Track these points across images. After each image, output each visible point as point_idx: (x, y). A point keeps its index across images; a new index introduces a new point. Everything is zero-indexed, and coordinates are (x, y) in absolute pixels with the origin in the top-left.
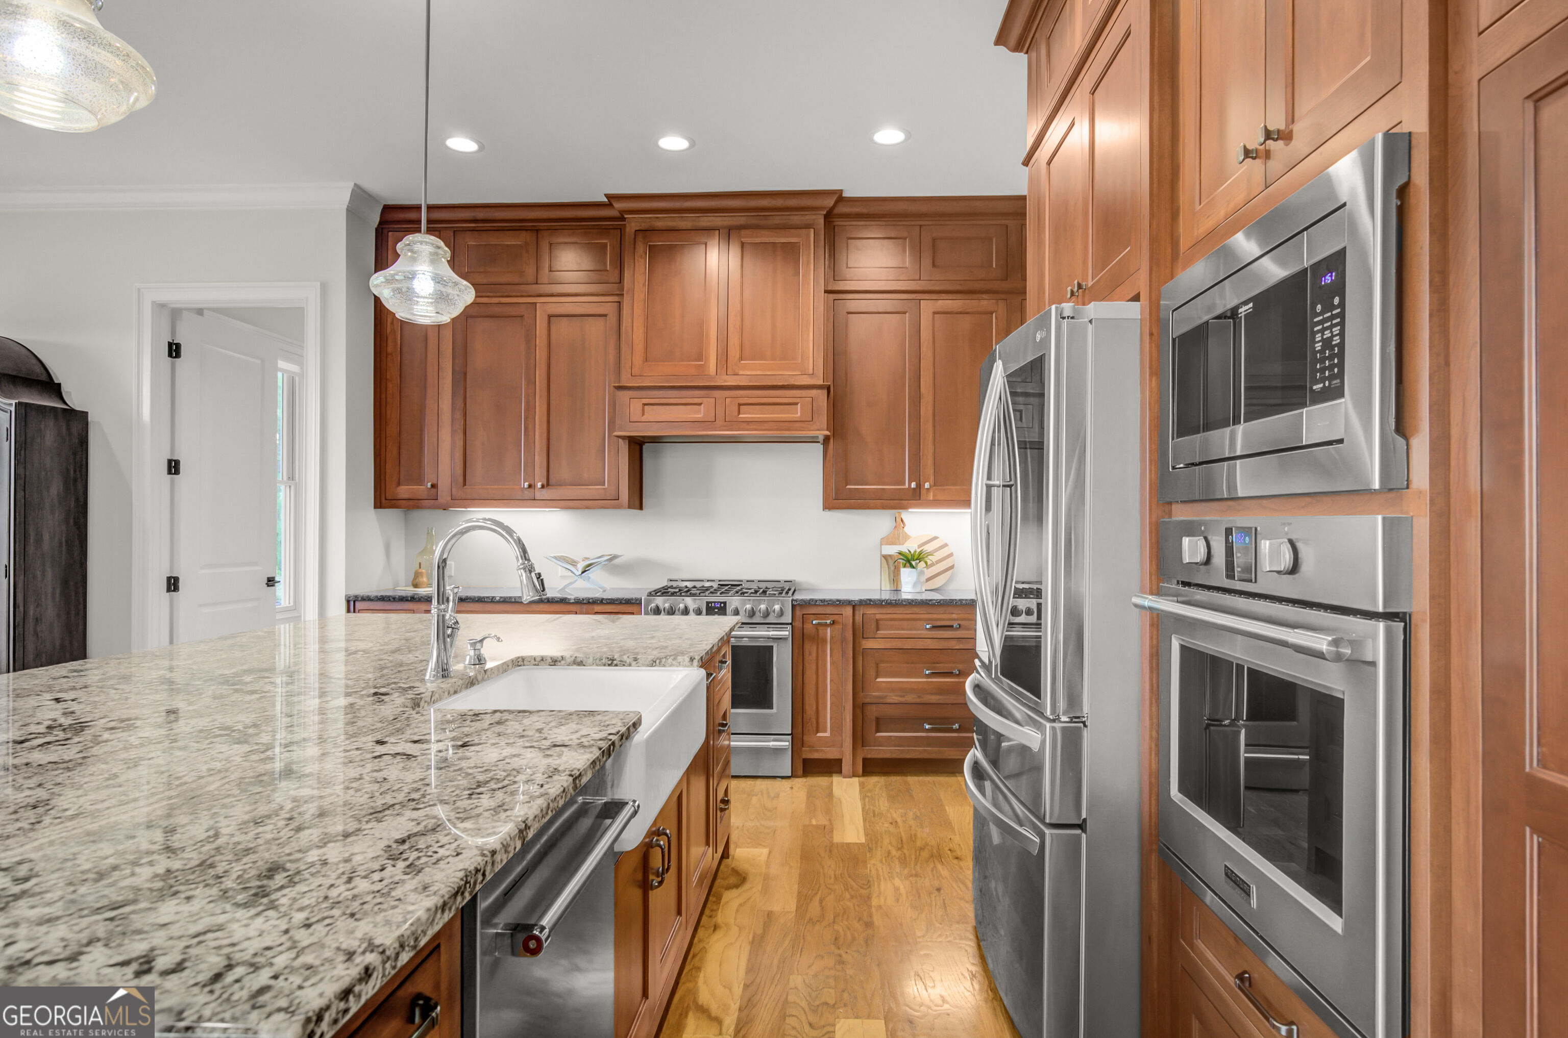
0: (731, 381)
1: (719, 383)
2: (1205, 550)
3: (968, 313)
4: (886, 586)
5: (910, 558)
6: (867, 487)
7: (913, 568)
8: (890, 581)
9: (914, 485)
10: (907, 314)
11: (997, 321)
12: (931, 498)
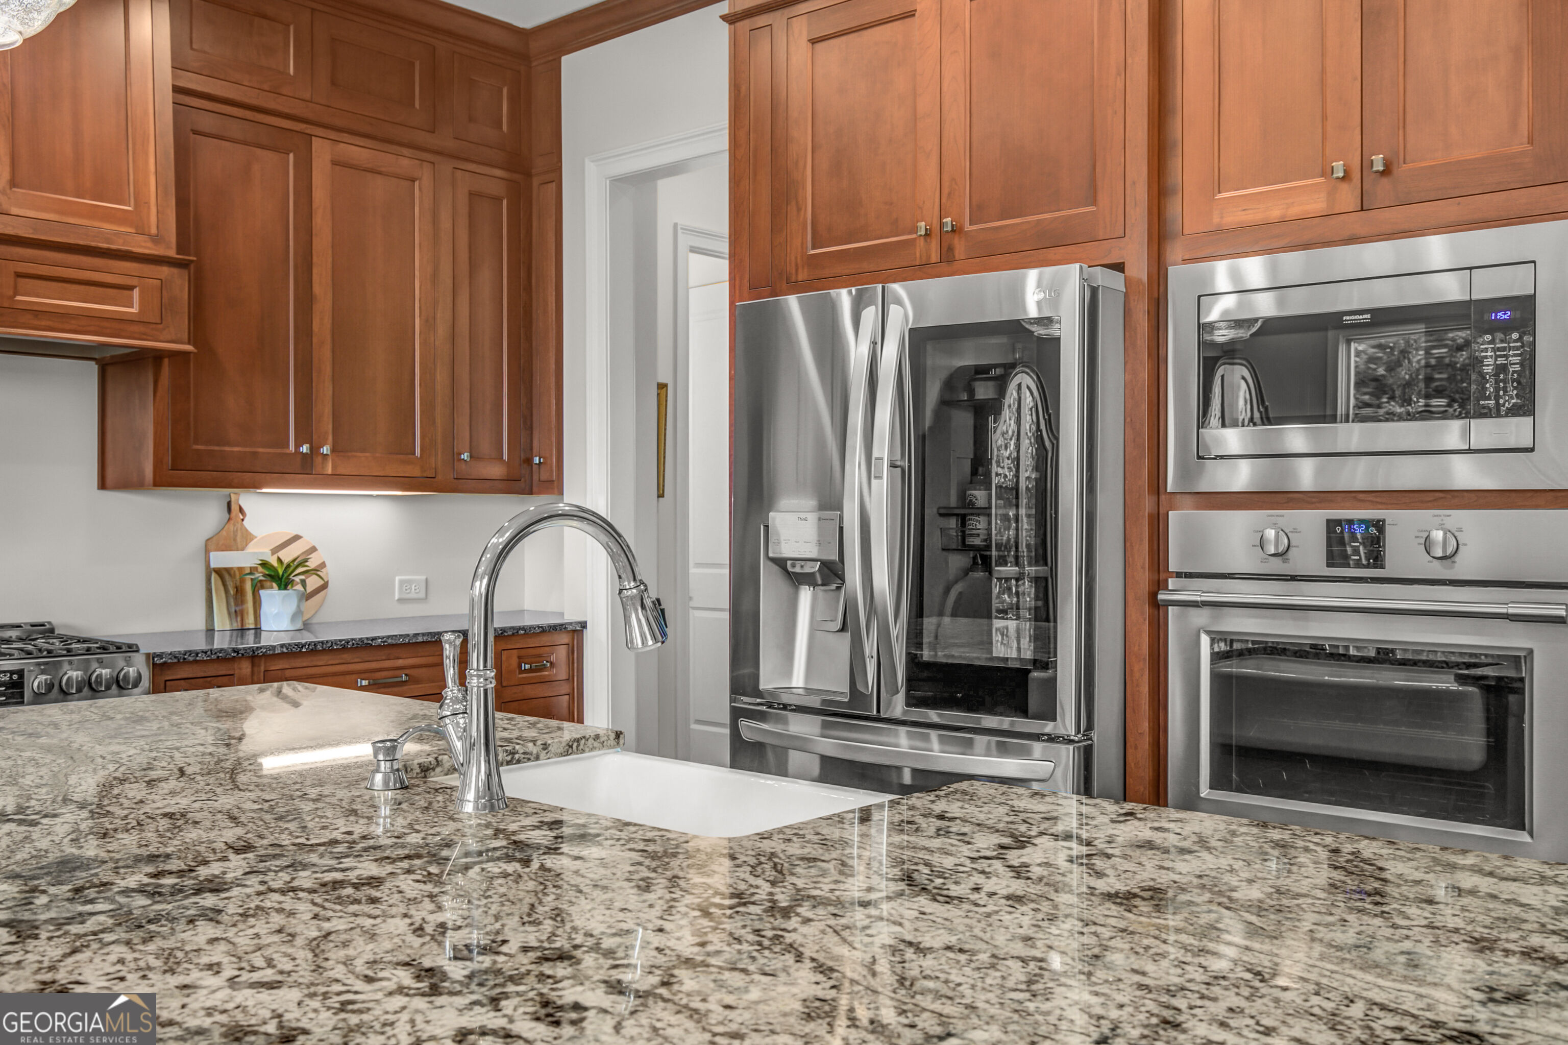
2: (1286, 541)
3: (380, 173)
4: (222, 622)
5: (280, 572)
6: (227, 449)
7: (286, 588)
8: (229, 613)
9: (305, 449)
10: (291, 156)
11: (421, 193)
12: (329, 471)
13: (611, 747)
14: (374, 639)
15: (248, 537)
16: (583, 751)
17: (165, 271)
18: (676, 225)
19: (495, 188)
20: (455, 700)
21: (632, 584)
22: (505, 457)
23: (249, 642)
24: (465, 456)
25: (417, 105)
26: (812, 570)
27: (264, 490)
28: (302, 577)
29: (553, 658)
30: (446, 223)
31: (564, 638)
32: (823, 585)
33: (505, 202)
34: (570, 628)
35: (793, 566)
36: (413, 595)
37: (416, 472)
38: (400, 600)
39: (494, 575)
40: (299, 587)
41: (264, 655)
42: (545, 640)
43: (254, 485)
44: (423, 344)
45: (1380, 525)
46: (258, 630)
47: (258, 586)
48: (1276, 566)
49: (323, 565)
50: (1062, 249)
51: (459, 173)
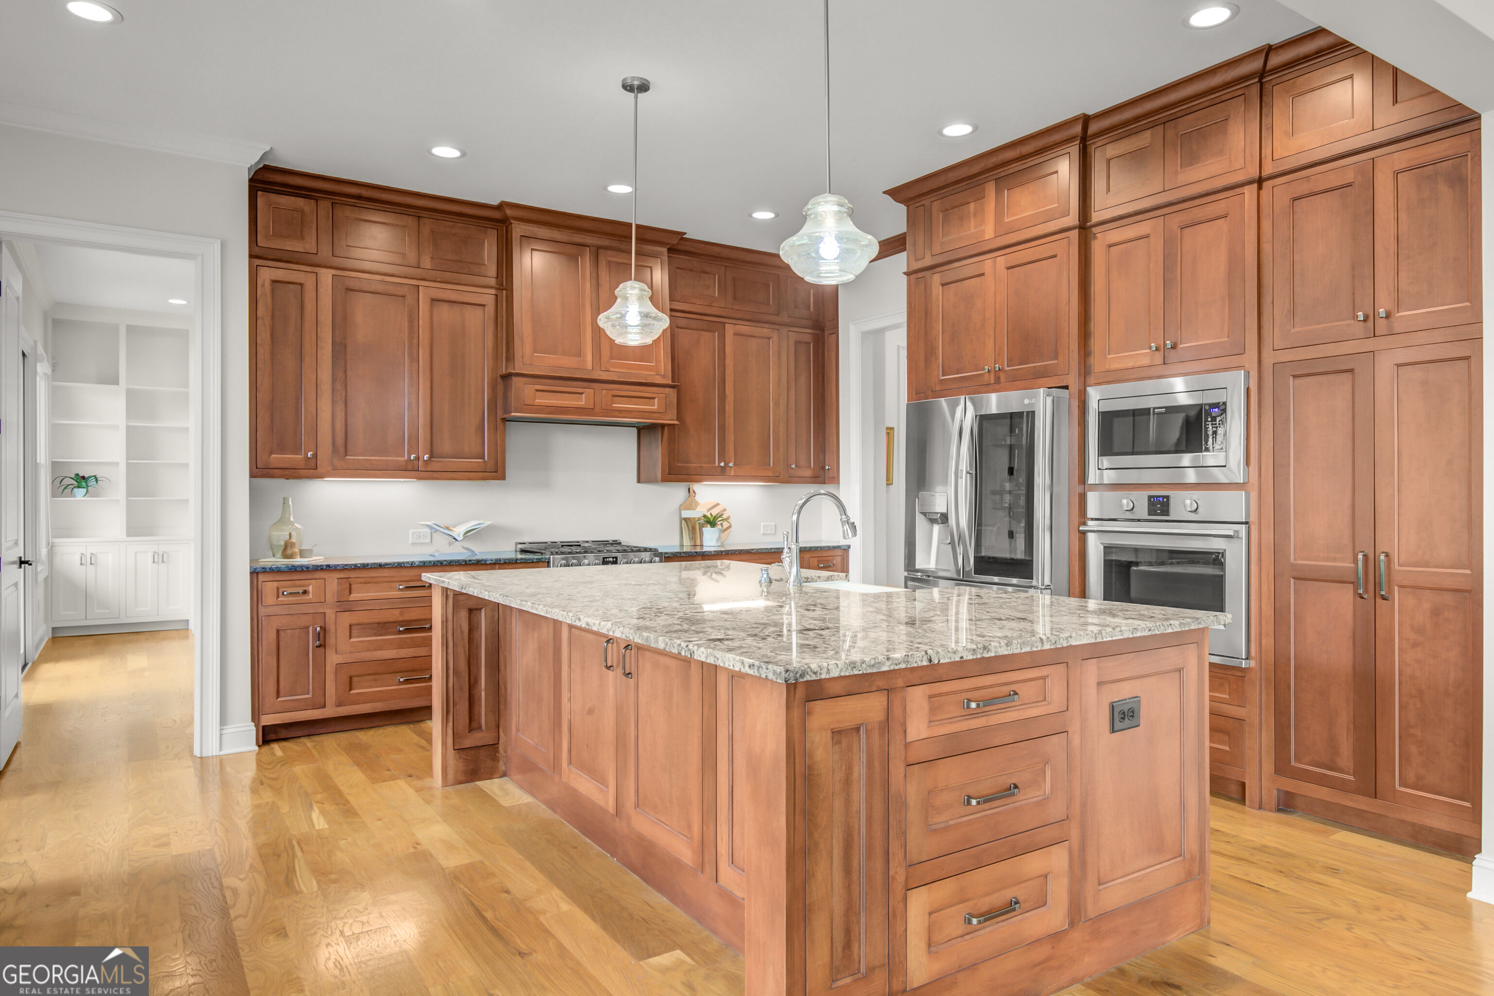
0: (605, 376)
1: (594, 377)
2: (1132, 505)
3: (755, 337)
4: (687, 542)
5: (712, 520)
6: (690, 465)
7: (714, 527)
8: (690, 538)
9: (722, 464)
10: (717, 333)
11: (773, 345)
12: (733, 474)
13: (844, 580)
14: (753, 550)
15: (697, 504)
16: (833, 580)
17: (667, 390)
18: (899, 346)
19: (808, 338)
20: (787, 553)
21: (845, 517)
22: (812, 466)
23: (698, 549)
24: (793, 466)
25: (771, 303)
26: (936, 518)
27: (704, 483)
28: (721, 522)
29: (834, 562)
30: (784, 357)
31: (839, 552)
32: (942, 523)
33: (812, 344)
34: (842, 548)
35: (929, 516)
36: (769, 532)
37: (771, 474)
38: (764, 534)
39: (799, 513)
40: (720, 527)
41: (707, 555)
42: (830, 553)
43: (700, 481)
44: (774, 414)
45: (1168, 497)
46: (702, 546)
47: (702, 526)
48: (1129, 516)
49: (729, 517)
50: (1044, 379)
51: (790, 333)
